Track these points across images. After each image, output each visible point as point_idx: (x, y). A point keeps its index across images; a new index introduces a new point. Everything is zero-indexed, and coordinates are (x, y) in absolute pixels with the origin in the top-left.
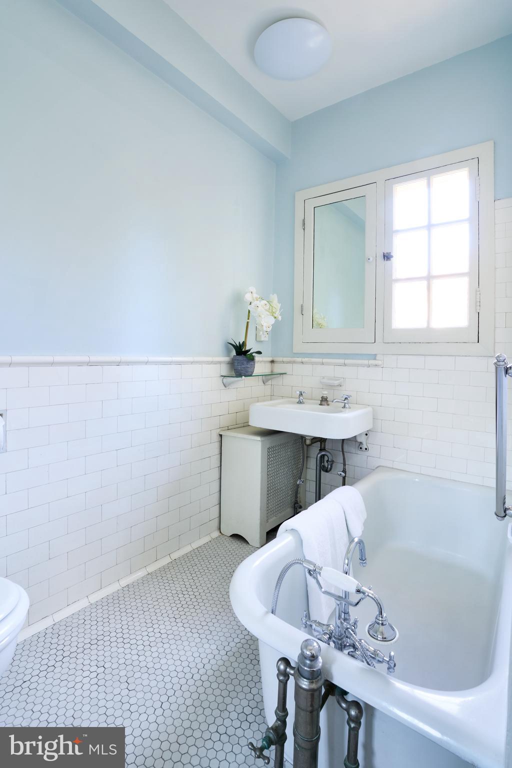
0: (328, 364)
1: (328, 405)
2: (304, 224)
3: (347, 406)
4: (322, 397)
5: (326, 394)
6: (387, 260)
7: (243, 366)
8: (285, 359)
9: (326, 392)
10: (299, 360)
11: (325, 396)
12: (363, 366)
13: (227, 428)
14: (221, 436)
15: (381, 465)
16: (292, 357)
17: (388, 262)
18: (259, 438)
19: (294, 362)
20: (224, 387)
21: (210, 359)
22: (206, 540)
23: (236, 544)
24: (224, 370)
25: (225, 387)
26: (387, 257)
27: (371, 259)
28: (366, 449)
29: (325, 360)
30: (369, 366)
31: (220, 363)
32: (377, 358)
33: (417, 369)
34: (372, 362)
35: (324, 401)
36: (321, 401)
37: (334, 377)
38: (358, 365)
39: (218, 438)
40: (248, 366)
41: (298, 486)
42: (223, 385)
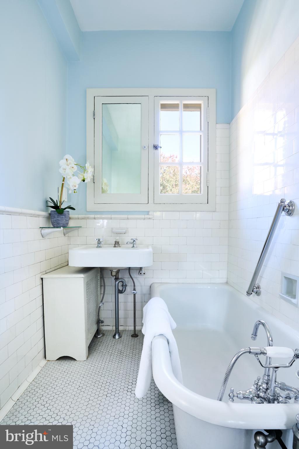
0: (115, 219)
1: (120, 247)
2: (94, 115)
3: (135, 246)
4: (115, 242)
5: (118, 239)
6: (156, 149)
7: (55, 219)
8: (80, 216)
9: (118, 238)
10: (93, 216)
11: (117, 240)
12: (140, 219)
13: (45, 272)
14: (42, 279)
15: (154, 282)
16: (85, 215)
17: (156, 151)
18: (82, 275)
19: (88, 218)
20: (41, 238)
21: (33, 212)
22: (37, 370)
23: (66, 364)
24: (42, 222)
25: (43, 237)
26: (156, 147)
27: (146, 148)
28: (144, 274)
29: (113, 216)
30: (144, 219)
31: (39, 216)
32: (150, 214)
33: (175, 220)
34: (147, 216)
35: (117, 244)
36: (115, 244)
37: (120, 228)
38: (137, 219)
39: (40, 281)
40: (59, 219)
41: (100, 307)
42: (41, 236)
